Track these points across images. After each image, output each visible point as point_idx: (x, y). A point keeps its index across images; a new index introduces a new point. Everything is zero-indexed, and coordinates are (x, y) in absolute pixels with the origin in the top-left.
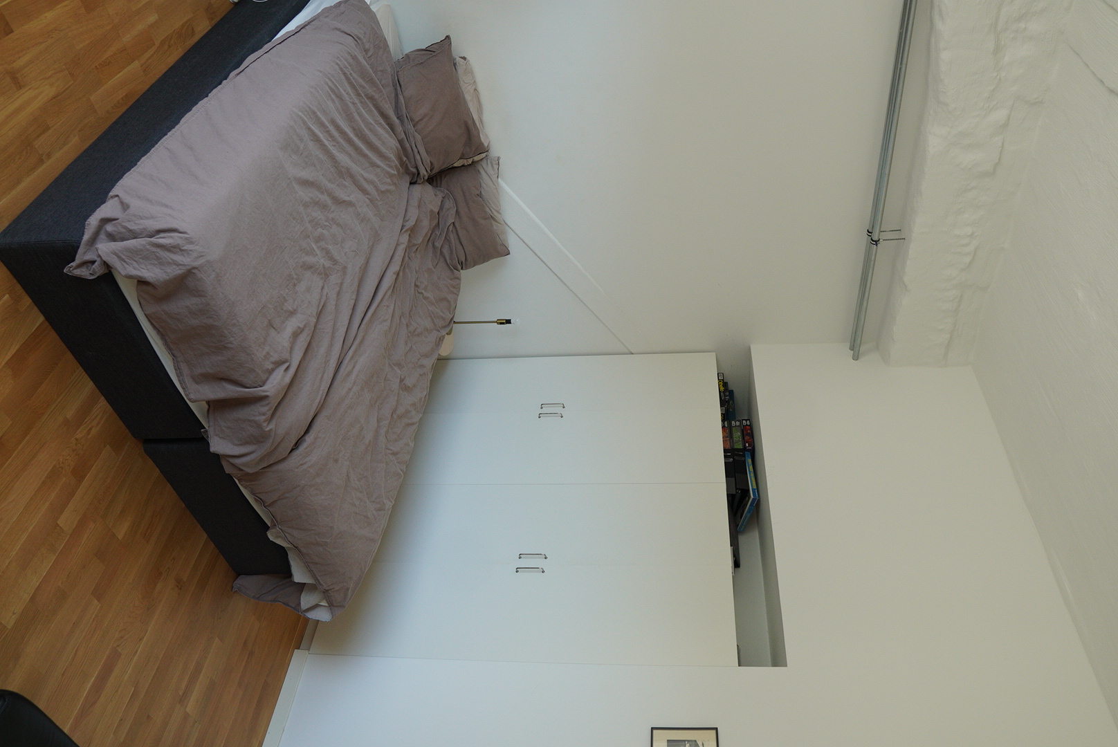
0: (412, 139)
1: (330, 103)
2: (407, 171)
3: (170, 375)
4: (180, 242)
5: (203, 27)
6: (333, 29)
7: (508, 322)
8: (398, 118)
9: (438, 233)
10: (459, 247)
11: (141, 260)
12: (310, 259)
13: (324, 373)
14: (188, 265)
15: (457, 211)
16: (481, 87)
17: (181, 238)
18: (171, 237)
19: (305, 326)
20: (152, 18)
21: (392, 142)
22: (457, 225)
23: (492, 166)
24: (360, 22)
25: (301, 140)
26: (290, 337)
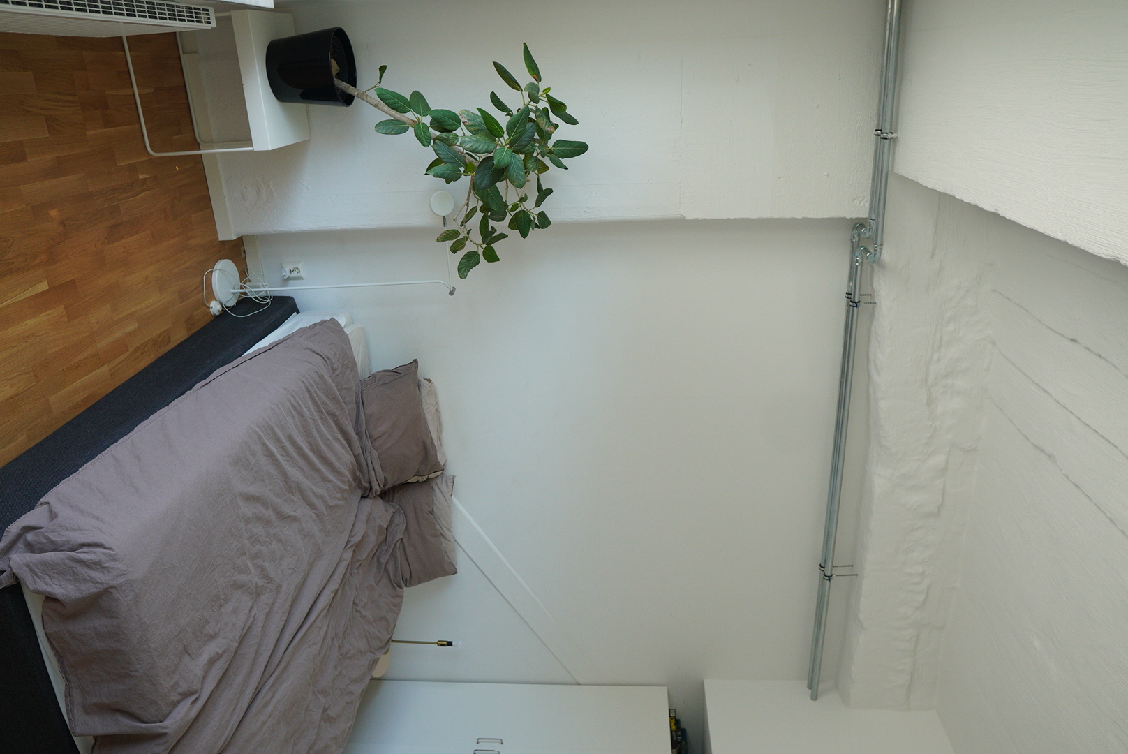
0: (368, 455)
1: (290, 420)
2: (359, 485)
3: (59, 702)
4: (102, 558)
5: (180, 336)
6: (304, 349)
7: (450, 644)
8: (357, 434)
9: (384, 548)
10: (405, 563)
11: (55, 575)
12: (243, 578)
13: (237, 704)
14: (106, 583)
15: (407, 527)
16: (443, 408)
17: (105, 554)
18: (94, 552)
19: (224, 652)
20: (131, 327)
21: (348, 458)
22: (405, 540)
23: (447, 485)
24: (332, 343)
25: (254, 455)
26: (205, 665)
